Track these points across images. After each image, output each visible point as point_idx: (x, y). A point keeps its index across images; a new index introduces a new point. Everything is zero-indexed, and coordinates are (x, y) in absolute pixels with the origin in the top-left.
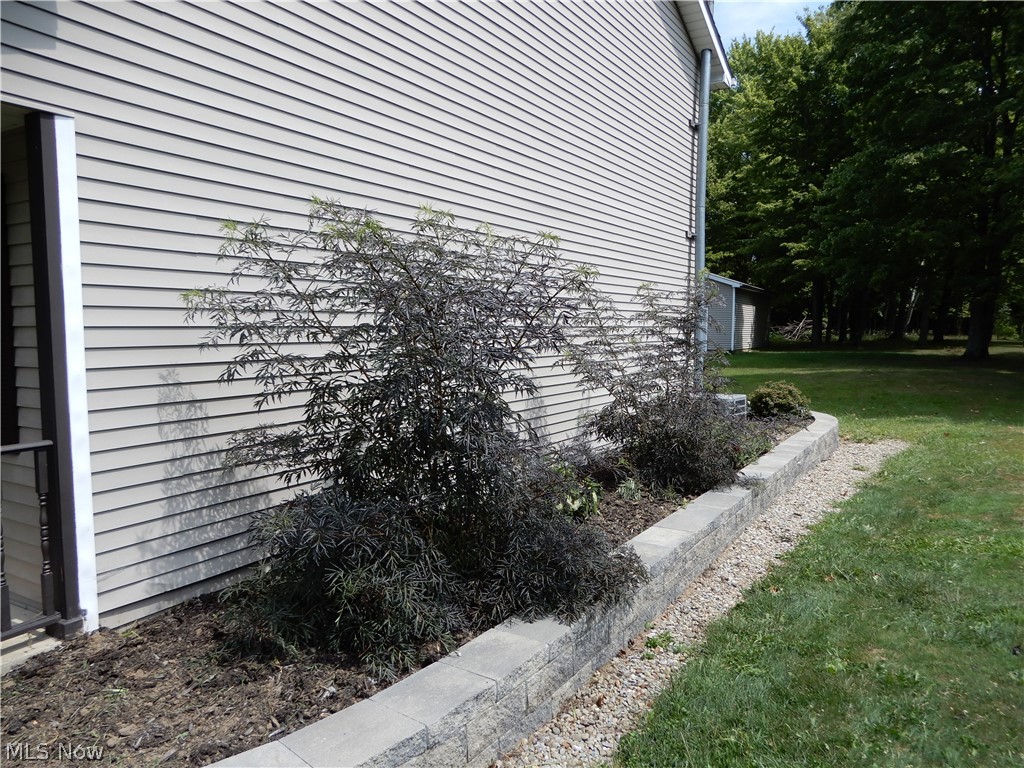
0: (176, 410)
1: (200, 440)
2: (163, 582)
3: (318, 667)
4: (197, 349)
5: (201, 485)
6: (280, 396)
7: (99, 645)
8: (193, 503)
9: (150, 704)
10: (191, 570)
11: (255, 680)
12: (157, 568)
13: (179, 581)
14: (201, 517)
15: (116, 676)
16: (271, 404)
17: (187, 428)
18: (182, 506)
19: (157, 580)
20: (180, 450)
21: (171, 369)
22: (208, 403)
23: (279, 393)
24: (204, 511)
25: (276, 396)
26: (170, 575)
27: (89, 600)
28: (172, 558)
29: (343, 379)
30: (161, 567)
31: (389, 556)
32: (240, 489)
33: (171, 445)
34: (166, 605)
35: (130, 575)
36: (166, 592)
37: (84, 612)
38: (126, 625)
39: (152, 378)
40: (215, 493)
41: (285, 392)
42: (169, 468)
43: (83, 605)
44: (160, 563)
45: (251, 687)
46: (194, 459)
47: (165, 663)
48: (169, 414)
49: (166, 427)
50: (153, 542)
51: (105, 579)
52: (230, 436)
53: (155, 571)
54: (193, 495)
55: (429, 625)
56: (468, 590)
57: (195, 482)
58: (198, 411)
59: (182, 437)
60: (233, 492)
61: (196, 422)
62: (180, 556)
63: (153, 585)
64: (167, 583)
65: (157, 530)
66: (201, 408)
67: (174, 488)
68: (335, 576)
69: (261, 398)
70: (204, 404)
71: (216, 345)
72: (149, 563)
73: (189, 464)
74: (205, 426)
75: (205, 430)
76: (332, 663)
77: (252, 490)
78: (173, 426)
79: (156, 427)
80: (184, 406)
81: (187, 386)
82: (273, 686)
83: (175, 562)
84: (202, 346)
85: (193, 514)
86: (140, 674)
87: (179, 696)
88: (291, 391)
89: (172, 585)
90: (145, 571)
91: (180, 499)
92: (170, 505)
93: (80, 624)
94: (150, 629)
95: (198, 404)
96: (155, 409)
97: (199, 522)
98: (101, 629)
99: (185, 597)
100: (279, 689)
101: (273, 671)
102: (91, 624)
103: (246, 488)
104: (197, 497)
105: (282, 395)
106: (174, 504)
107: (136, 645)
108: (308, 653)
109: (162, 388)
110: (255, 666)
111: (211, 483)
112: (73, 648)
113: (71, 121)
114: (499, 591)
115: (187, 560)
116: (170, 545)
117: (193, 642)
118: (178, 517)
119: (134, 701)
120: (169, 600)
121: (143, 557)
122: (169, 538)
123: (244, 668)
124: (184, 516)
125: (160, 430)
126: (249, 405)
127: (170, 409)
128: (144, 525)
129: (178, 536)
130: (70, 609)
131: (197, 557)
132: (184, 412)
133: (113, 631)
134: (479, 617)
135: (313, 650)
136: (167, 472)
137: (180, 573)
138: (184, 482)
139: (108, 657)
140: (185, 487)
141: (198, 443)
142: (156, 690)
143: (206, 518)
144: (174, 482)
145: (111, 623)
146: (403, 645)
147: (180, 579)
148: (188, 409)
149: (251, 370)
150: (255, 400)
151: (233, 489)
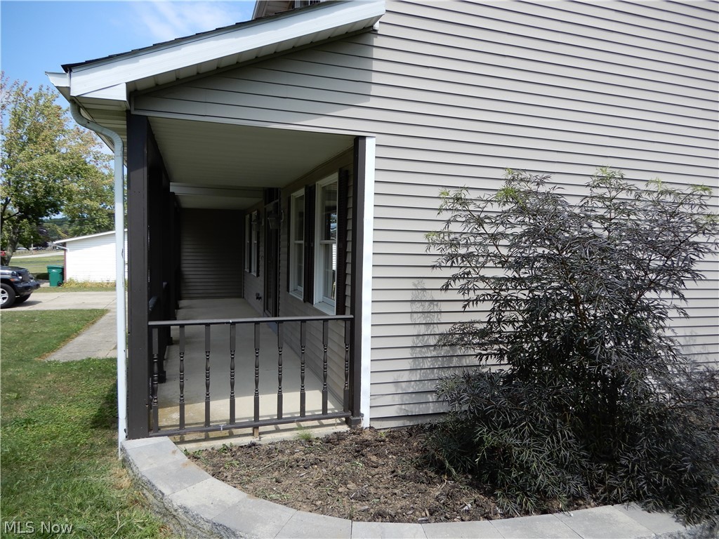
0: (422, 305)
1: (435, 325)
2: (407, 409)
3: (468, 488)
4: (431, 268)
5: (434, 354)
6: (477, 303)
7: (367, 436)
8: (429, 364)
9: (370, 477)
10: (424, 405)
11: (430, 483)
12: (404, 399)
13: (416, 410)
14: (433, 373)
15: (363, 456)
16: (471, 307)
17: (427, 317)
18: (421, 365)
19: (403, 407)
20: (422, 330)
21: (420, 280)
22: (442, 303)
23: (477, 300)
24: (435, 370)
25: (475, 302)
26: (411, 405)
27: (365, 408)
28: (414, 395)
29: (515, 295)
30: (406, 400)
31: (524, 426)
32: (460, 361)
33: (417, 326)
34: (408, 423)
35: (388, 400)
36: (408, 416)
37: (362, 415)
38: (384, 429)
39: (409, 284)
40: (443, 360)
41: (480, 301)
42: (415, 340)
43: (362, 411)
44: (406, 397)
45: (423, 486)
46: (431, 337)
47: (390, 456)
48: (418, 307)
49: (415, 315)
50: (403, 383)
51: (374, 399)
52: (452, 325)
53: (402, 401)
54: (429, 359)
55: (549, 485)
56: (598, 469)
57: (430, 351)
58: (435, 307)
59: (424, 322)
60: (455, 362)
61: (433, 314)
62: (418, 395)
63: (401, 409)
64: (409, 410)
65: (406, 376)
66: (437, 305)
67: (417, 352)
68: (481, 430)
69: (466, 303)
70: (439, 303)
71: (440, 267)
72: (400, 395)
73: (428, 339)
74: (439, 317)
75: (439, 320)
76: (479, 489)
77: (468, 362)
78: (419, 315)
79: (409, 314)
80: (427, 303)
81: (430, 291)
82: (436, 491)
83: (415, 398)
84: (433, 267)
85: (428, 371)
86: (374, 458)
87: (385, 478)
88: (484, 300)
89: (412, 412)
90: (397, 399)
91: (421, 360)
92: (415, 363)
93: (359, 422)
94: (393, 436)
95: (435, 303)
96: (409, 303)
97: (432, 377)
98: (371, 428)
99: (420, 421)
100: (437, 493)
101: (442, 481)
102: (365, 423)
103: (464, 360)
104: (432, 361)
105: (479, 302)
106: (417, 363)
107: (380, 442)
108: (466, 478)
109: (414, 291)
110: (433, 475)
111: (441, 354)
112: (354, 433)
113: (374, 139)
114: (622, 478)
115: (422, 398)
116: (413, 387)
117: (410, 449)
118: (419, 371)
119: (363, 472)
120: (410, 421)
121: (396, 391)
122: (413, 383)
123: (426, 473)
124: (423, 371)
125: (411, 316)
126: (459, 307)
127: (418, 304)
128: (400, 372)
129: (418, 383)
130: (355, 412)
131: (429, 399)
132: (427, 307)
133: (376, 431)
134: (602, 493)
135: (470, 477)
136: (414, 342)
137: (417, 405)
138: (424, 350)
139: (365, 443)
140: (424, 353)
141: (434, 327)
142: (376, 470)
143: (436, 375)
144: (418, 349)
145: (377, 425)
146: (528, 493)
147: (417, 410)
148: (429, 305)
149: (458, 284)
150: (462, 304)
151: (455, 359)
